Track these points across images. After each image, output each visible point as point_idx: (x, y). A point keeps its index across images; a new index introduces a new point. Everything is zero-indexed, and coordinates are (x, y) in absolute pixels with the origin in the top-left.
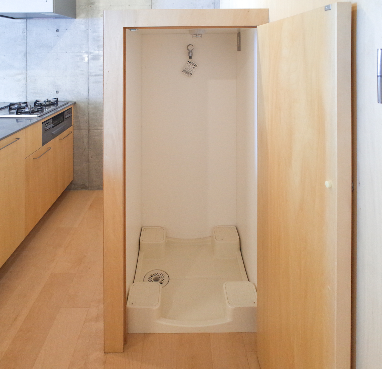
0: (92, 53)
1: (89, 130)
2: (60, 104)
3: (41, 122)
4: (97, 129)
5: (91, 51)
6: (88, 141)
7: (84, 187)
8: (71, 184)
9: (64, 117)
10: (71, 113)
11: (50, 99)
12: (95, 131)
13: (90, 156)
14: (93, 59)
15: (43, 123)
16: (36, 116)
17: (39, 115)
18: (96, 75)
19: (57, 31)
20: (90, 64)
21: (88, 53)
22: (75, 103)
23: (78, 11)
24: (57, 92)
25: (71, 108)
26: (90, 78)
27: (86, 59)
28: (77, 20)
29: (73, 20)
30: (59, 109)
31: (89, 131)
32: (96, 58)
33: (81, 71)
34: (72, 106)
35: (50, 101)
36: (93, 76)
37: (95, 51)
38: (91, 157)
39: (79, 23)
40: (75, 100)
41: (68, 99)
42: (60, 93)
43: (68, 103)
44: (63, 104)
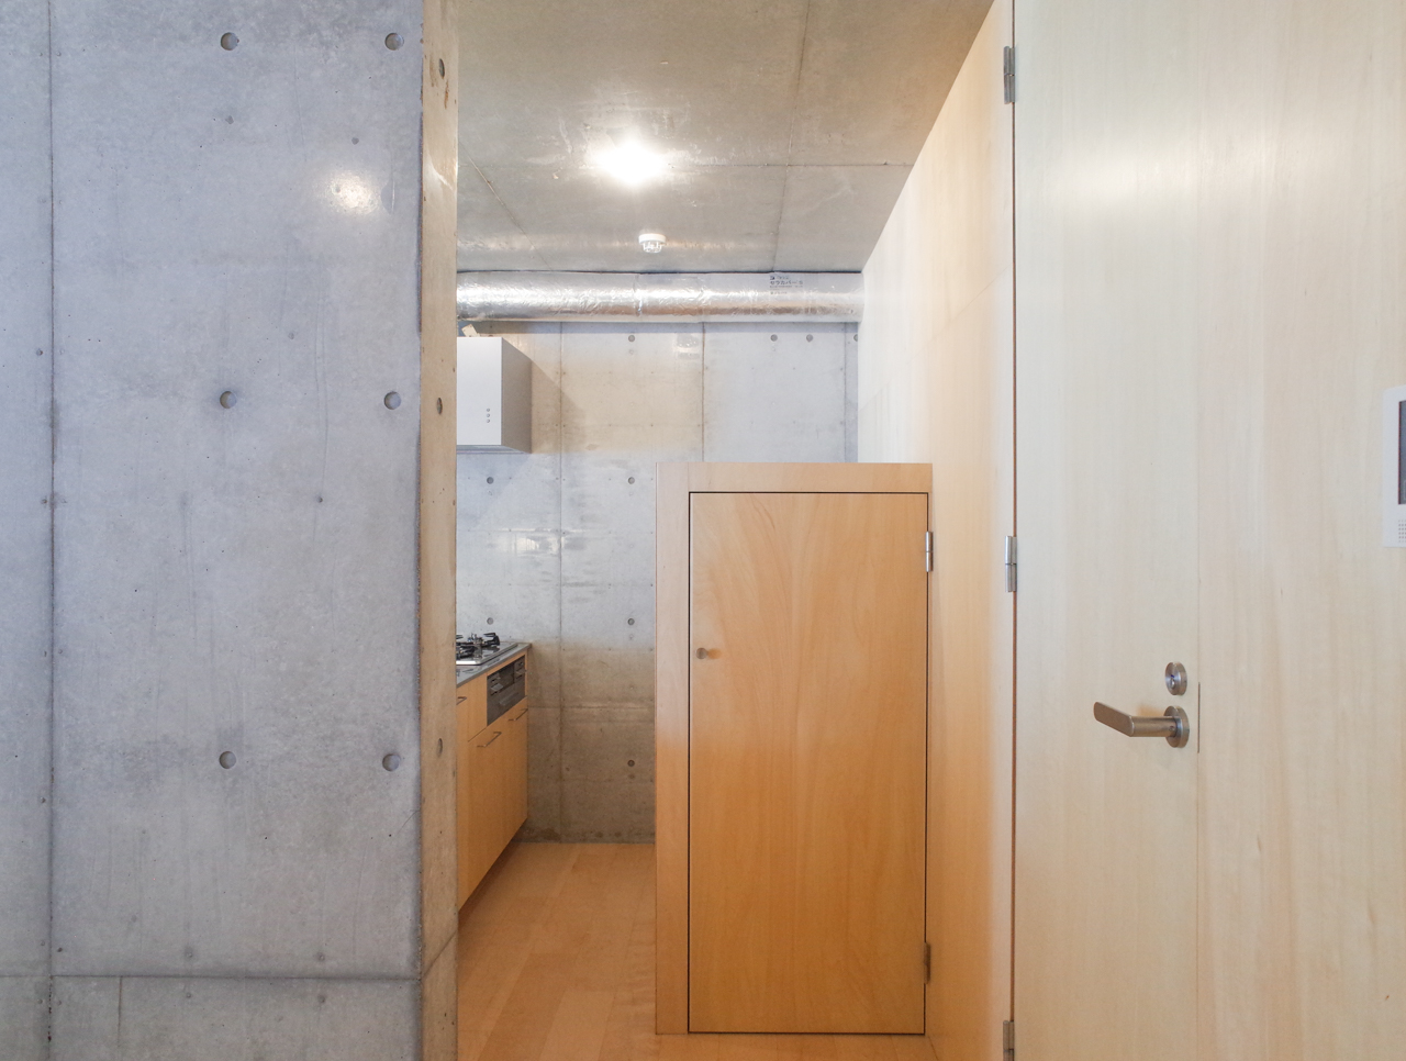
0: (569, 533)
1: (562, 708)
2: (501, 647)
3: (484, 678)
4: (580, 707)
5: (565, 528)
6: (561, 733)
7: (551, 836)
8: (523, 827)
9: (513, 675)
10: (523, 666)
11: (480, 634)
12: (576, 710)
13: (564, 767)
14: (568, 546)
15: (488, 677)
16: (473, 662)
17: (479, 662)
18: (577, 584)
19: (490, 480)
20: (565, 558)
21: (559, 533)
22: (530, 648)
23: (535, 436)
24: (490, 621)
25: (523, 657)
26: (564, 589)
27: (555, 548)
28: (533, 456)
29: (525, 455)
30: (502, 658)
31: (562, 710)
32: (576, 544)
33: (544, 573)
34: (524, 653)
35: (481, 639)
36: (571, 585)
37: (574, 528)
38: (568, 769)
39: (539, 463)
40: (531, 641)
41: (514, 637)
42: (495, 623)
43: (516, 646)
44: (508, 646)
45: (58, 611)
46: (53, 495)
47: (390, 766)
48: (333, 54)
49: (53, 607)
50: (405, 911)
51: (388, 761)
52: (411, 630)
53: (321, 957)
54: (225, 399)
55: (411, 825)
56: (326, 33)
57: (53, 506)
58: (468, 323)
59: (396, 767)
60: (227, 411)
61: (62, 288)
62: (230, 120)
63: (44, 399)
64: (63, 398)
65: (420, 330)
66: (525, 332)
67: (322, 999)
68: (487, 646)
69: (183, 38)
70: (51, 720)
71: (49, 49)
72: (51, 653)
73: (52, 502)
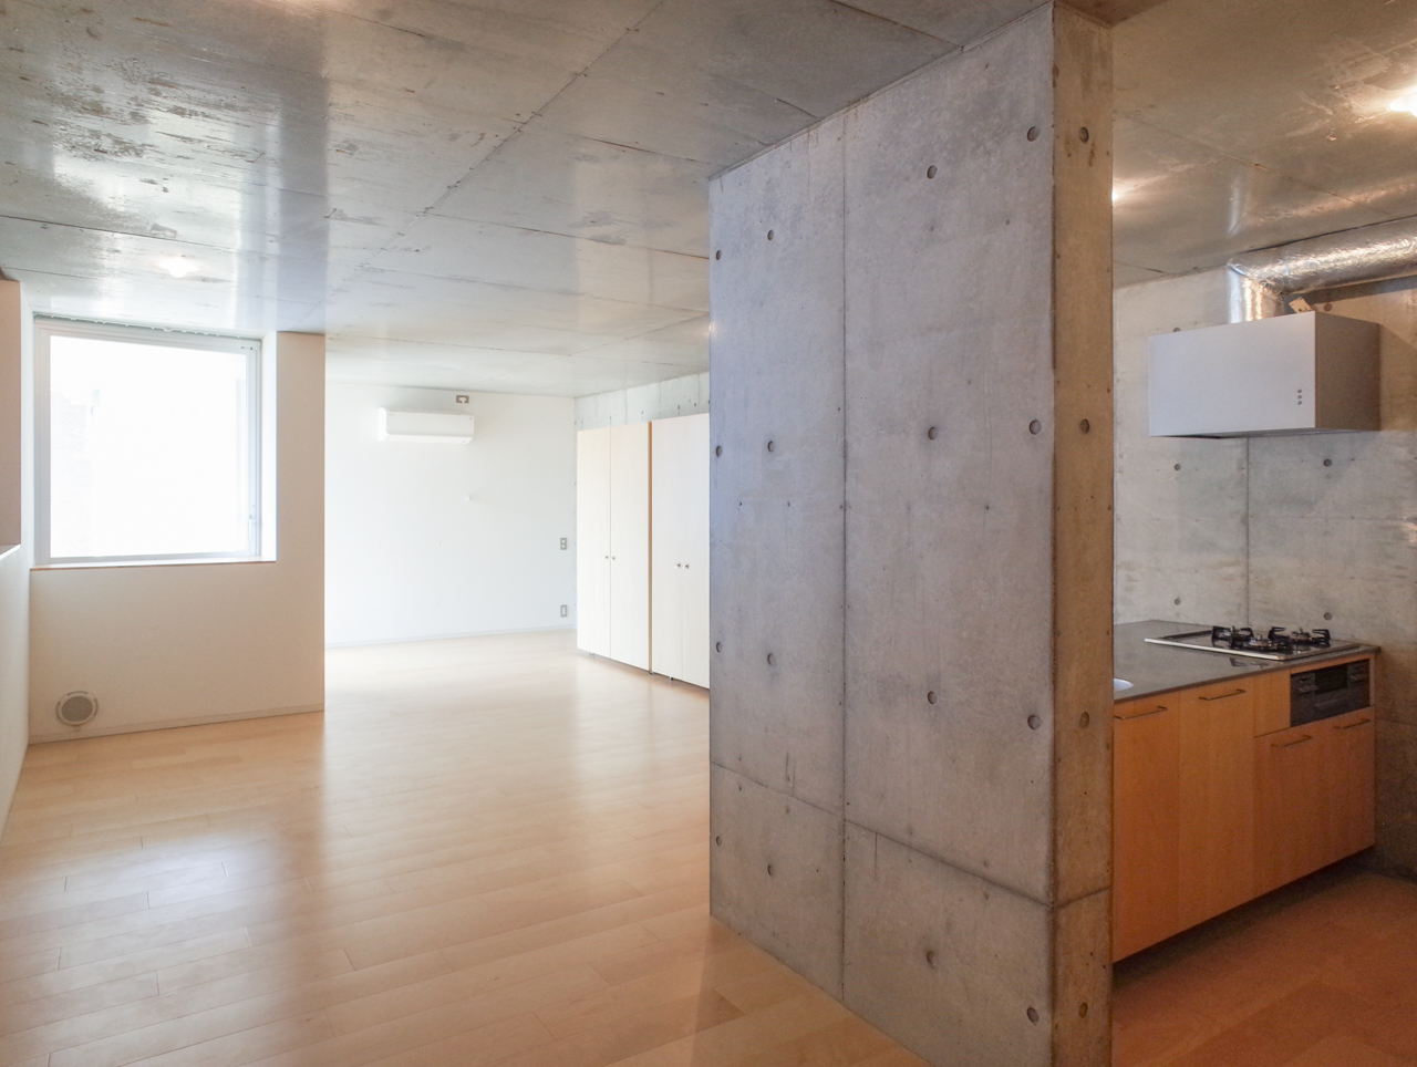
2: (1333, 645)
3: (1287, 674)
9: (1346, 677)
10: (1367, 671)
15: (1292, 677)
16: (1276, 658)
19: (1327, 463)
22: (1378, 651)
24: (1328, 616)
25: (1368, 660)
30: (1331, 656)
33: (1398, 567)
34: (1371, 656)
35: (1307, 635)
40: (1378, 643)
41: (1357, 636)
42: (1333, 620)
43: (1357, 646)
44: (1342, 645)
45: (847, 579)
46: (845, 502)
47: (1034, 726)
48: (993, 159)
49: (845, 576)
50: (1042, 847)
51: (1032, 720)
52: (1047, 615)
53: (986, 864)
54: (931, 434)
55: (1047, 778)
56: (989, 144)
57: (845, 510)
58: (1296, 297)
59: (1038, 726)
60: (932, 441)
61: (849, 366)
62: (932, 229)
63: (841, 440)
64: (850, 439)
65: (1054, 367)
66: (1371, 294)
67: (987, 897)
68: (1316, 642)
69: (907, 179)
70: (844, 650)
71: (844, 212)
72: (844, 607)
73: (844, 507)
